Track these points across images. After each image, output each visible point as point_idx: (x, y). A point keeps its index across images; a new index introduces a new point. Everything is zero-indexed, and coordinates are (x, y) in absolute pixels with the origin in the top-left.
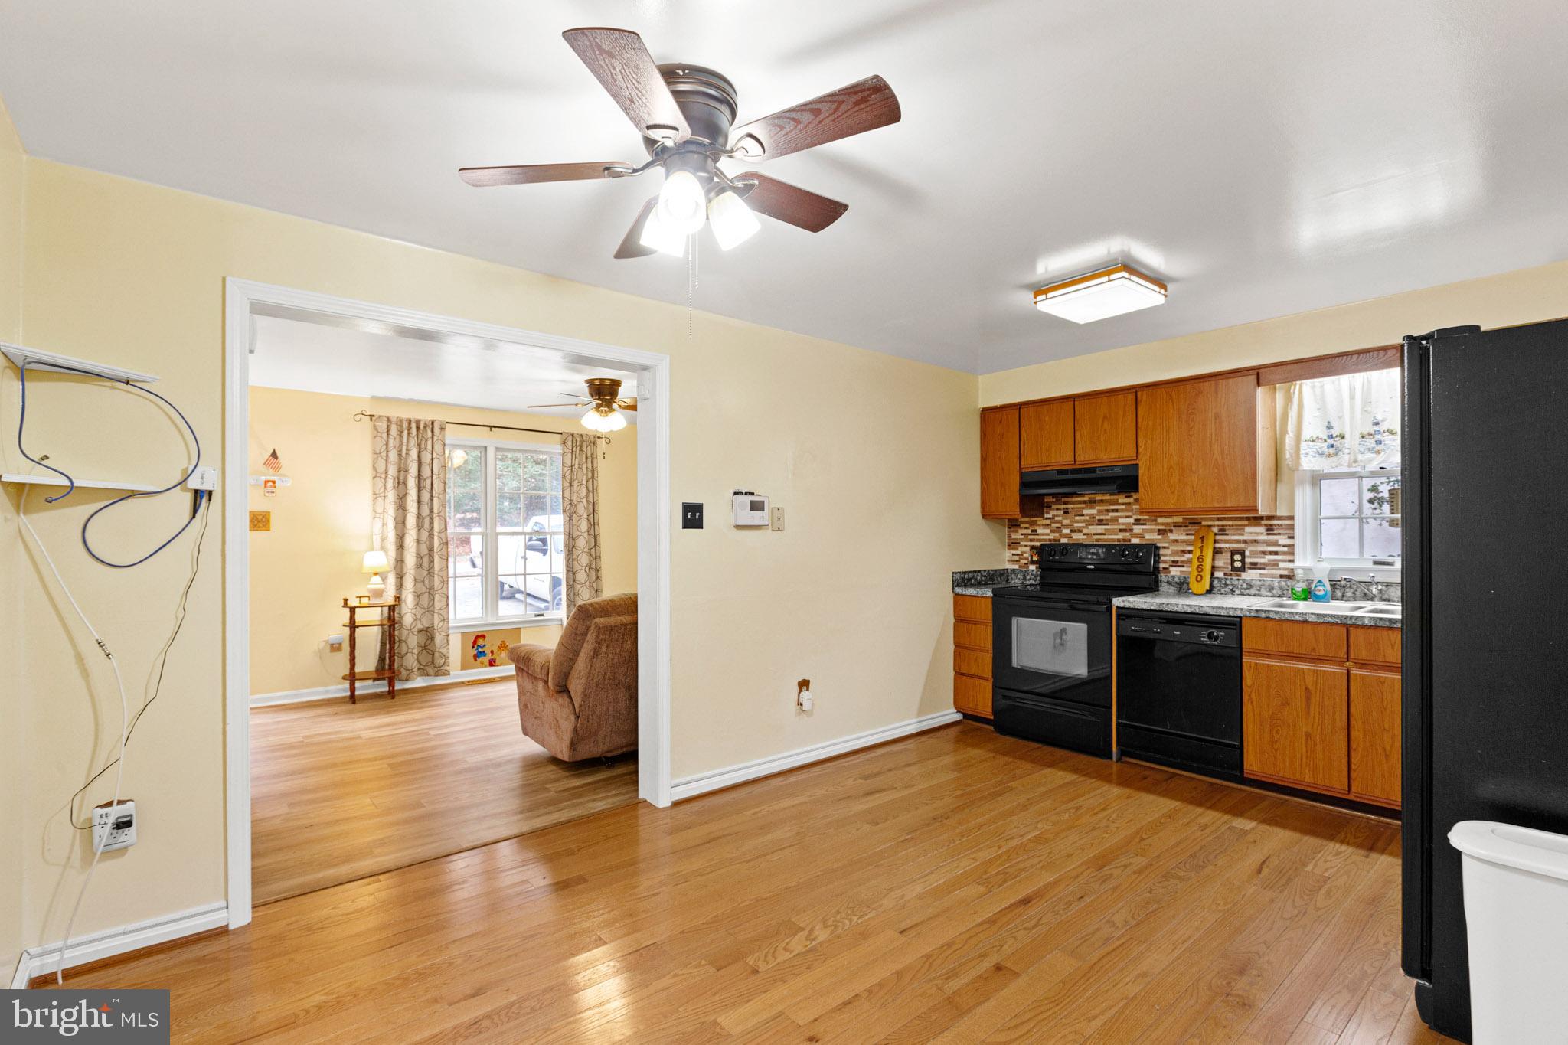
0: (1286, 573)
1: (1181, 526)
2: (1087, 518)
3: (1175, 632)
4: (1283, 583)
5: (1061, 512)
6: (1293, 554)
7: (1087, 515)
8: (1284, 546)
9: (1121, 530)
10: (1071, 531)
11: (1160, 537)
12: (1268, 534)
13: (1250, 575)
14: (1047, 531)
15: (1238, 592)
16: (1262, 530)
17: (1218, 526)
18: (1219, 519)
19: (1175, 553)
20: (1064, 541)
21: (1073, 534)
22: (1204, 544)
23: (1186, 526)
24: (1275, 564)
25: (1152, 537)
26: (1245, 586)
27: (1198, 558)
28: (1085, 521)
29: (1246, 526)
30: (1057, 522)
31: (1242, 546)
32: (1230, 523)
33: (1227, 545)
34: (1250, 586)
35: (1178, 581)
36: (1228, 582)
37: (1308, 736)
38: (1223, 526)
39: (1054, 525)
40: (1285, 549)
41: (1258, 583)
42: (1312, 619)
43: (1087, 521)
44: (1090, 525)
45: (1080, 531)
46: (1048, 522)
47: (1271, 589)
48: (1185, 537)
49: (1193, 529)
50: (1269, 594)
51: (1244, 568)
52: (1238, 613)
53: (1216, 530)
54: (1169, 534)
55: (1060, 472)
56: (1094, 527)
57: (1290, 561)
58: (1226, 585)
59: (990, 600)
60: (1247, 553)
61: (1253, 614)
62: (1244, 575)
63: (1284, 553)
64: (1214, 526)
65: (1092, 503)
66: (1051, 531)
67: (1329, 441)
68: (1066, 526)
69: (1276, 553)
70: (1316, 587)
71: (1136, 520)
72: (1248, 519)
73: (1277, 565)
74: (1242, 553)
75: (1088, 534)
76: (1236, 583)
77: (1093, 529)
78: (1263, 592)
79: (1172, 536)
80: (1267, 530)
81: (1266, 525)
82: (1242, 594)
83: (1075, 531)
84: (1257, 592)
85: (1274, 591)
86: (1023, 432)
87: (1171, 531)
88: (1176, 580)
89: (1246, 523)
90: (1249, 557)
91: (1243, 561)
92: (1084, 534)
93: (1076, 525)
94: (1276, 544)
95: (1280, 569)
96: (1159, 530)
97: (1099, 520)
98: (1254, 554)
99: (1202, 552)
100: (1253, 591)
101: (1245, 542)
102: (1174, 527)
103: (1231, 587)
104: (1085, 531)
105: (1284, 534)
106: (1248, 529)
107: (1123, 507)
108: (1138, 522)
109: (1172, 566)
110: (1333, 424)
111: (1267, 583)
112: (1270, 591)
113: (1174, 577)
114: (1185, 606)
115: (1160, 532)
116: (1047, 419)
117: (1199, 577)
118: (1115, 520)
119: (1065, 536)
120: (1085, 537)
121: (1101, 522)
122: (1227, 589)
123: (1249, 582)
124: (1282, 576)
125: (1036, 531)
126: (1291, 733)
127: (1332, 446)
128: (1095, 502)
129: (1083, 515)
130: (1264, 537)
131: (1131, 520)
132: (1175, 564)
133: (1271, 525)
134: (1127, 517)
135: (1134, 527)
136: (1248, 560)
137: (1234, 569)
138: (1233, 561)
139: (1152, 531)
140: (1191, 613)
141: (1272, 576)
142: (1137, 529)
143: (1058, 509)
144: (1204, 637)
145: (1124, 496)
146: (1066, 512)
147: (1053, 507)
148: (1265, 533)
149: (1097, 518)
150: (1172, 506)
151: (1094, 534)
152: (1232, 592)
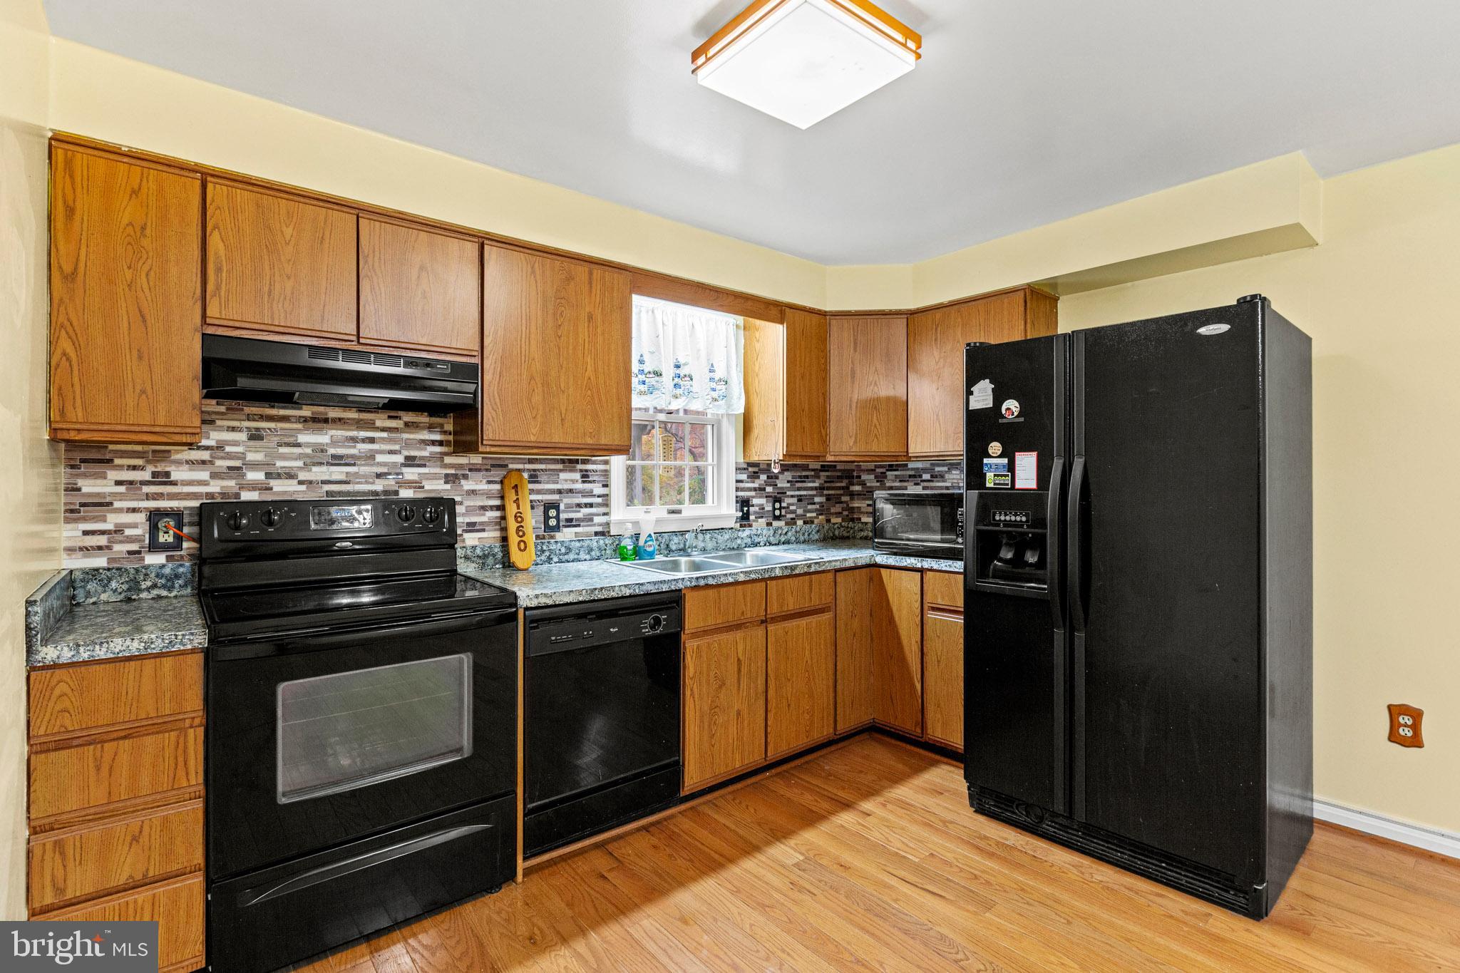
0: (600, 529)
1: (479, 470)
2: (309, 451)
3: (612, 630)
4: (601, 542)
5: (243, 436)
6: (606, 505)
7: (308, 445)
8: (599, 496)
9: (379, 476)
10: (268, 475)
11: (448, 487)
12: (584, 482)
13: (567, 534)
14: (204, 475)
15: (556, 559)
16: (577, 476)
17: (529, 470)
18: (531, 461)
19: (470, 510)
20: (246, 496)
21: (273, 483)
22: (520, 497)
23: (487, 470)
24: (589, 519)
25: (437, 487)
26: (563, 550)
27: (515, 516)
28: (299, 457)
29: (561, 471)
30: (230, 456)
31: (556, 497)
32: (543, 466)
33: (539, 497)
34: (569, 550)
35: (481, 554)
36: (545, 548)
37: (739, 713)
38: (534, 470)
39: (222, 464)
40: (600, 500)
41: (578, 544)
42: (742, 578)
43: (307, 456)
44: (315, 464)
45: (290, 476)
46: (205, 455)
47: (590, 550)
48: (483, 486)
49: (498, 474)
50: (588, 557)
51: (559, 528)
52: (680, 586)
53: (526, 475)
54: (463, 482)
55: (315, 351)
56: (324, 468)
57: (604, 514)
58: (543, 551)
59: (200, 658)
60: (562, 507)
61: (693, 584)
62: (559, 536)
63: (599, 505)
64: (524, 470)
65: (320, 422)
66: (214, 476)
67: (640, 376)
68: (254, 466)
69: (591, 505)
70: (646, 542)
71: (407, 458)
72: (563, 461)
73: (591, 520)
74: (556, 506)
75: (311, 482)
76: (553, 547)
77: (319, 473)
78: (583, 556)
79: (467, 485)
80: (583, 476)
81: (581, 471)
82: (561, 561)
83: (279, 476)
84: (576, 556)
85: (593, 553)
86: (215, 241)
87: (465, 477)
88: (478, 551)
89: (560, 466)
90: (564, 512)
91: (557, 517)
92: (301, 483)
93: (279, 464)
94: (590, 494)
95: (594, 525)
96: (447, 476)
97: (334, 457)
98: (568, 506)
99: (518, 508)
100: (571, 556)
101: (560, 492)
102: (470, 470)
103: (547, 554)
104: (303, 476)
105: (599, 482)
106: (563, 476)
107: (385, 435)
108: (410, 461)
109: (467, 531)
110: (646, 358)
111: (586, 544)
112: (589, 553)
113: (474, 548)
114: (623, 588)
115: (448, 479)
116: (288, 232)
117: (522, 544)
118: (371, 457)
119: (253, 487)
120: (303, 488)
121: (338, 460)
122: (543, 558)
123: (567, 544)
124: (596, 534)
125: (167, 474)
126: (726, 719)
127: (644, 383)
128: (326, 421)
129: (298, 445)
130: (579, 486)
131: (399, 459)
132: (472, 527)
133: (586, 471)
134: (391, 452)
135: (405, 470)
136: (563, 516)
137: (548, 528)
138: (547, 518)
139: (434, 477)
140: (630, 596)
141: (588, 535)
142: (411, 473)
143: (233, 429)
144: (646, 628)
145: (386, 416)
146: (255, 436)
147: (219, 423)
148: (580, 481)
149: (332, 451)
150: (533, 438)
151: (324, 482)
152: (549, 560)
